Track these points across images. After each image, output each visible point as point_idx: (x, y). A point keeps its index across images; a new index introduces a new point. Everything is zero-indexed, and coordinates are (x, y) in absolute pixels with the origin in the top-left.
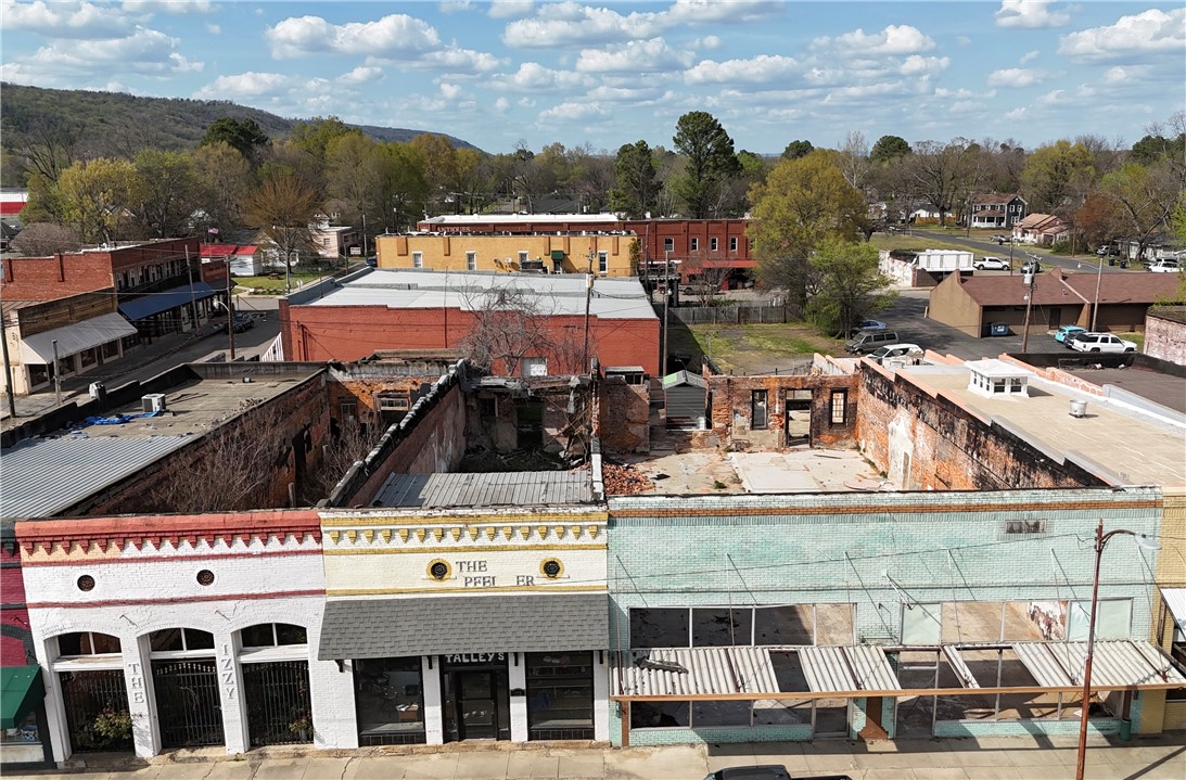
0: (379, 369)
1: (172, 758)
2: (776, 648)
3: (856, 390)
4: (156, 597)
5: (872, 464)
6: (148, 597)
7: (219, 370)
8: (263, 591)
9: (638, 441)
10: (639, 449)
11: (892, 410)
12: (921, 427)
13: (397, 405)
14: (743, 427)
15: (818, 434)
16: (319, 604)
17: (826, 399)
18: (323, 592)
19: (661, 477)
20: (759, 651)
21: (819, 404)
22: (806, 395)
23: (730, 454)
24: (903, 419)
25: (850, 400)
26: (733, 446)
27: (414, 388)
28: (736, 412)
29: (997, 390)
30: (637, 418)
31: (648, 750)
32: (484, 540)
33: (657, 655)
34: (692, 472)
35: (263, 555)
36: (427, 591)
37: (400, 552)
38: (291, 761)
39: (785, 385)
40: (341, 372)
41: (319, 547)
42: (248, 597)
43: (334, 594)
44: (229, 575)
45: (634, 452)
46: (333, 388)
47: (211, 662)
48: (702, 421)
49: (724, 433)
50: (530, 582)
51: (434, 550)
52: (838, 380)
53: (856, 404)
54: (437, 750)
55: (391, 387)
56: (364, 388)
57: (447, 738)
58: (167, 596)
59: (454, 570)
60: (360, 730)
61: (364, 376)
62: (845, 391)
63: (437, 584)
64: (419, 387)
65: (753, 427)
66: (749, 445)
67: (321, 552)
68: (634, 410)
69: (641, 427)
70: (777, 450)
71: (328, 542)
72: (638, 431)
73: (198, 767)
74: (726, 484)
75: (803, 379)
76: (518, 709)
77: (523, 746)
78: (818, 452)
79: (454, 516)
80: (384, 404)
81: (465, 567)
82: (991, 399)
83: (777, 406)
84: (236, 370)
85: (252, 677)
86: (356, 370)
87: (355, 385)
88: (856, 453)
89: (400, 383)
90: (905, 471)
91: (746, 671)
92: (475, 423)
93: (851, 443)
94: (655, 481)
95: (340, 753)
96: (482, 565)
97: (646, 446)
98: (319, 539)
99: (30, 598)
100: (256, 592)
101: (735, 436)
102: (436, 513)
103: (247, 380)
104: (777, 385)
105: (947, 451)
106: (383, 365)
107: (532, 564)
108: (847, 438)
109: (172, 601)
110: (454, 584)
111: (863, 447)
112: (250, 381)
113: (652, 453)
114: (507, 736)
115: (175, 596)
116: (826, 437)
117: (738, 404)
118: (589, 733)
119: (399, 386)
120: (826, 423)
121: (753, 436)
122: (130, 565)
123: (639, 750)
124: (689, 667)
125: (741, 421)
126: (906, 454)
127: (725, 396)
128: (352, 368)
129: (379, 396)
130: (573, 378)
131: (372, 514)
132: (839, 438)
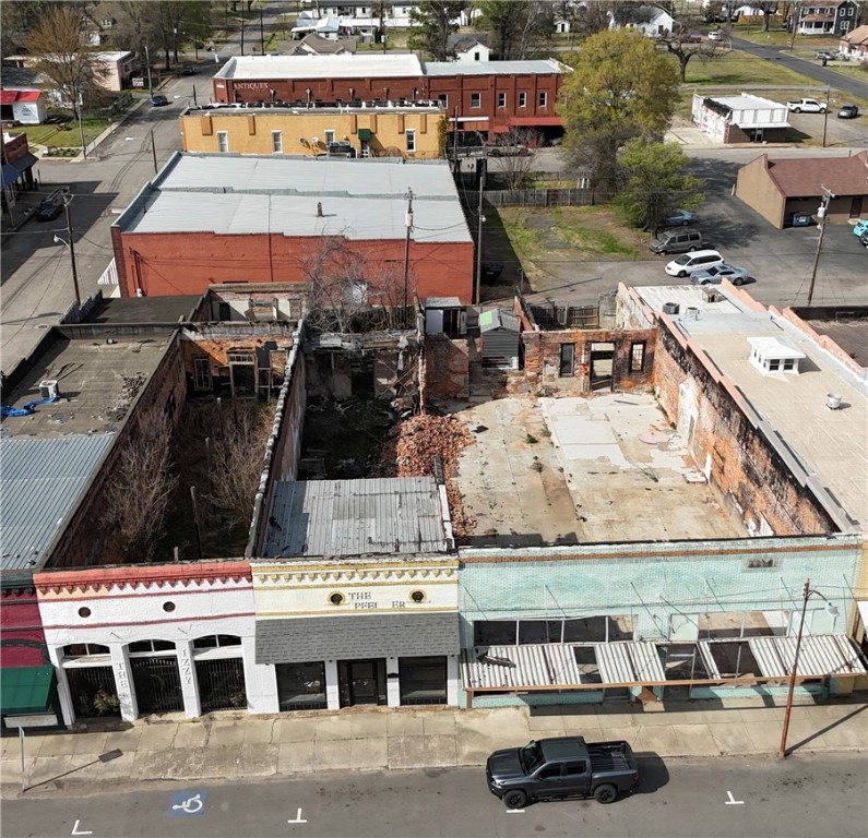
0: (227, 329)
1: (148, 721)
2: (579, 644)
3: (654, 342)
4: (135, 621)
5: (665, 413)
6: (129, 621)
7: (83, 331)
8: (211, 615)
9: (459, 388)
10: (459, 396)
11: (682, 373)
12: (704, 400)
13: (244, 360)
14: (552, 375)
15: (619, 379)
16: (252, 621)
17: (627, 350)
18: (254, 614)
19: (481, 429)
20: (566, 647)
21: (620, 354)
22: (610, 347)
23: (541, 400)
24: (690, 387)
25: (648, 351)
26: (543, 392)
27: (259, 345)
28: (546, 362)
29: (772, 368)
30: (458, 369)
31: (485, 711)
32: (369, 579)
33: (494, 651)
34: (507, 422)
35: (210, 591)
36: (328, 612)
37: (308, 587)
38: (232, 722)
39: (590, 339)
40: (193, 332)
41: (250, 585)
42: (200, 619)
43: (261, 615)
44: (187, 605)
45: (455, 398)
46: (187, 346)
47: (173, 659)
48: (515, 360)
49: (535, 380)
50: (402, 604)
51: (333, 586)
52: (638, 334)
53: (653, 354)
54: (335, 713)
55: (238, 344)
56: (214, 345)
57: (342, 705)
58: (142, 620)
59: (347, 598)
60: (280, 701)
61: (213, 335)
62: (644, 343)
63: (335, 608)
64: (263, 345)
65: (561, 375)
66: (557, 390)
67: (252, 588)
68: (455, 363)
69: (462, 377)
70: (582, 395)
71: (256, 582)
72: (459, 379)
73: (168, 728)
74: (537, 437)
75: (607, 333)
76: (393, 687)
77: (396, 709)
78: (617, 397)
79: (347, 564)
80: (232, 359)
81: (355, 596)
82: (767, 378)
83: (583, 356)
84: (98, 331)
85: (202, 669)
86: (206, 330)
87: (206, 343)
88: (651, 398)
89: (246, 341)
90: (691, 431)
91: (558, 666)
92: (313, 375)
93: (648, 387)
94: (476, 434)
95: (267, 717)
96: (367, 595)
97: (465, 392)
98: (250, 580)
99: (44, 623)
100: (206, 615)
101: (544, 383)
102: (334, 562)
103: (110, 341)
104: (583, 338)
105: (724, 431)
106: (230, 326)
107: (404, 594)
108: (644, 383)
109: (146, 623)
110: (347, 608)
111: (657, 393)
112: (114, 343)
113: (471, 399)
114: (385, 702)
115: (148, 619)
116: (626, 382)
117: (549, 355)
118: (444, 701)
119: (246, 343)
120: (626, 370)
121: (561, 382)
122: (115, 600)
123: (479, 711)
124: (516, 662)
125: (552, 370)
126: (692, 418)
127: (537, 349)
128: (203, 329)
129: (228, 353)
130: (401, 338)
131: (288, 563)
132: (637, 382)
